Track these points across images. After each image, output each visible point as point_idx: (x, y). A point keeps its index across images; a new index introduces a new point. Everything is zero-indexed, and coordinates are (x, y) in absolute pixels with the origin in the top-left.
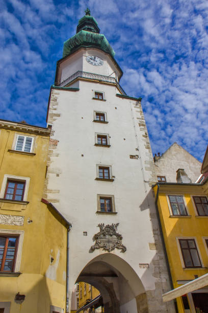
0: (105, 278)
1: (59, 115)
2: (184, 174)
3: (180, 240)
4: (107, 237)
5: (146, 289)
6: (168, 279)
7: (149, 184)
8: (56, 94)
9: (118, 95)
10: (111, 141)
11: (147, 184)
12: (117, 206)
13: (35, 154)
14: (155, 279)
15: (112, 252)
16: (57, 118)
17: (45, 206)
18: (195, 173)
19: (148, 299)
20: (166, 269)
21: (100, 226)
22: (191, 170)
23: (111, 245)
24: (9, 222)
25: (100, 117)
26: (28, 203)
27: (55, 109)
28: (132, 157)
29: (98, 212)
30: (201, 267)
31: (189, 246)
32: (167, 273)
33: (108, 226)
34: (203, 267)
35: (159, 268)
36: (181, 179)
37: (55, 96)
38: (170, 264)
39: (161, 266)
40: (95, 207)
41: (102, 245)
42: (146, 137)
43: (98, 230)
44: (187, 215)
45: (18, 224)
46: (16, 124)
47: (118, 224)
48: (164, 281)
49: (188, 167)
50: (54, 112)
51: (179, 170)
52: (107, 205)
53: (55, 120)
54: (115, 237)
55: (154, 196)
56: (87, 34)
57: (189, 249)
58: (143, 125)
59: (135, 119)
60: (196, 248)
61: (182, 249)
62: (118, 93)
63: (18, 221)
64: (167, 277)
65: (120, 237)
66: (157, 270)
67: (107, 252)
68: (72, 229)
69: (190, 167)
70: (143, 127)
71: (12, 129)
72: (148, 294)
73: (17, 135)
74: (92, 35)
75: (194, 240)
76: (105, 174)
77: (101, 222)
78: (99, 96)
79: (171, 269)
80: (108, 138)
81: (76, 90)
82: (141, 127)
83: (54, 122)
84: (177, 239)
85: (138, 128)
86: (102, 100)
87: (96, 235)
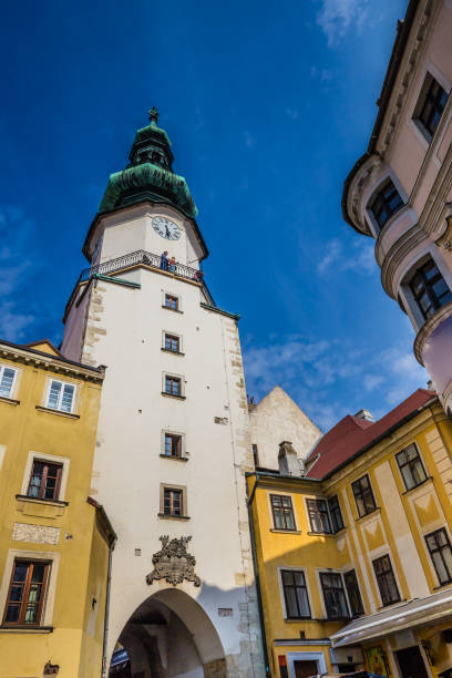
0: (146, 626)
1: (104, 333)
2: (291, 451)
3: (283, 572)
4: (172, 559)
5: (227, 651)
6: (260, 636)
7: (242, 471)
8: (101, 289)
9: (202, 305)
10: (186, 390)
11: (238, 470)
12: (191, 507)
13: (79, 417)
14: (240, 636)
15: (178, 587)
16: (101, 336)
17: (92, 510)
18: (304, 444)
19: (228, 668)
20: (258, 619)
21: (164, 539)
22: (299, 438)
23: (178, 574)
24: (36, 537)
25: (172, 344)
26: (67, 504)
27: (98, 320)
28: (218, 420)
29: (159, 515)
30: (310, 618)
31: (295, 583)
32: (259, 624)
33: (175, 541)
34: (313, 617)
35: (248, 616)
36: (286, 459)
37: (99, 293)
38: (265, 611)
39: (250, 612)
40: (156, 505)
41: (162, 573)
42: (241, 386)
43: (158, 547)
44: (295, 530)
45: (51, 541)
46: (50, 360)
47: (190, 538)
48: (254, 638)
49: (294, 432)
50: (97, 325)
51: (284, 443)
52: (173, 503)
53: (97, 340)
54: (184, 559)
55: (247, 492)
56: (156, 172)
57: (295, 587)
58: (238, 365)
59: (227, 352)
60: (305, 587)
61: (284, 587)
62: (204, 301)
63: (53, 536)
64: (258, 632)
65: (191, 560)
66: (245, 620)
67: (171, 586)
68: (118, 544)
69: (297, 432)
70: (238, 368)
71: (41, 366)
72: (229, 661)
73: (50, 379)
74: (164, 175)
75: (302, 572)
76: (174, 447)
77: (164, 534)
78: (172, 303)
79: (266, 620)
80: (182, 382)
81: (136, 286)
82: (235, 368)
83: (95, 344)
84: (279, 569)
85: (230, 368)
86: (176, 310)
87: (154, 556)
